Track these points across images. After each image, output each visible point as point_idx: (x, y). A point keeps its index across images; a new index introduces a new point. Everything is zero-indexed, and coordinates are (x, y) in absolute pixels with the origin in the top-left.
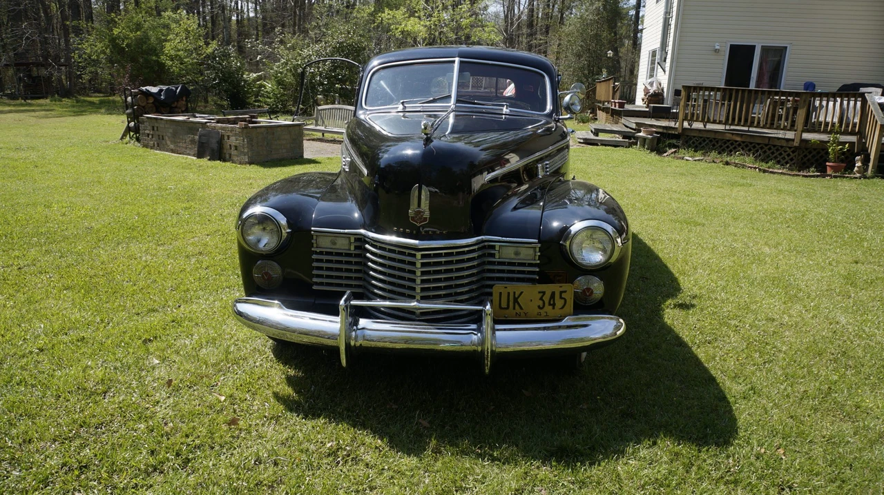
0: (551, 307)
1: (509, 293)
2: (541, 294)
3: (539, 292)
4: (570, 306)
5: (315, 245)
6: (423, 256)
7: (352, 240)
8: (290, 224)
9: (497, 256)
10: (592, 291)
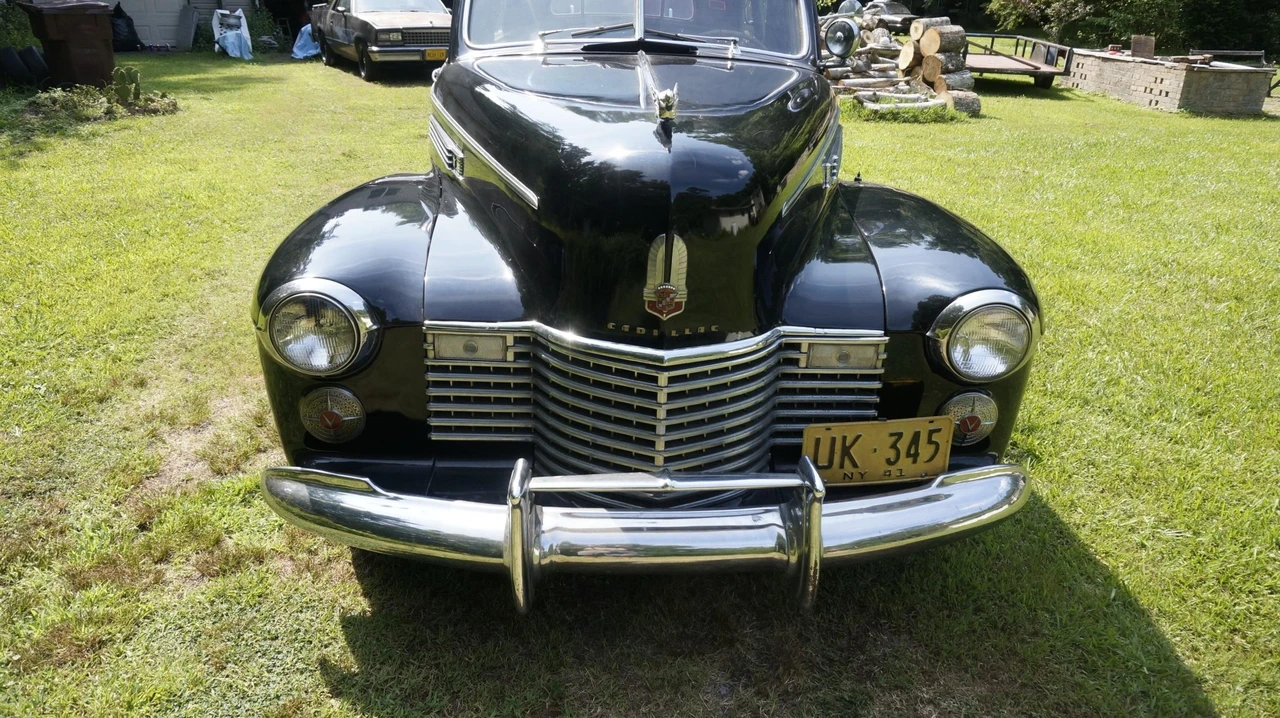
0: (910, 460)
1: (834, 440)
2: (894, 438)
3: (892, 435)
4: (944, 457)
5: (431, 354)
6: (672, 380)
7: (510, 341)
8: (373, 310)
9: (803, 364)
10: (979, 422)
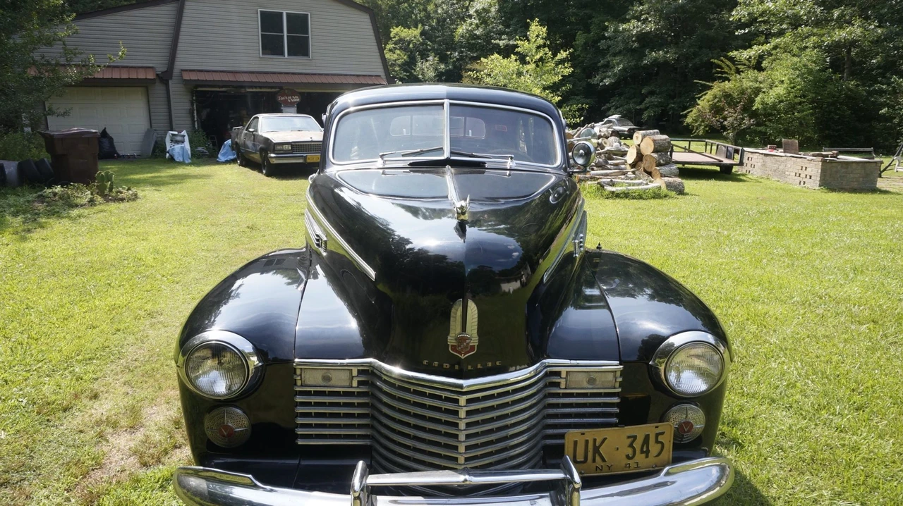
0: (644, 455)
1: (587, 442)
2: (631, 440)
3: (629, 437)
4: (668, 453)
5: (299, 383)
6: (469, 401)
7: (355, 373)
8: (259, 351)
9: (563, 386)
10: (692, 426)
